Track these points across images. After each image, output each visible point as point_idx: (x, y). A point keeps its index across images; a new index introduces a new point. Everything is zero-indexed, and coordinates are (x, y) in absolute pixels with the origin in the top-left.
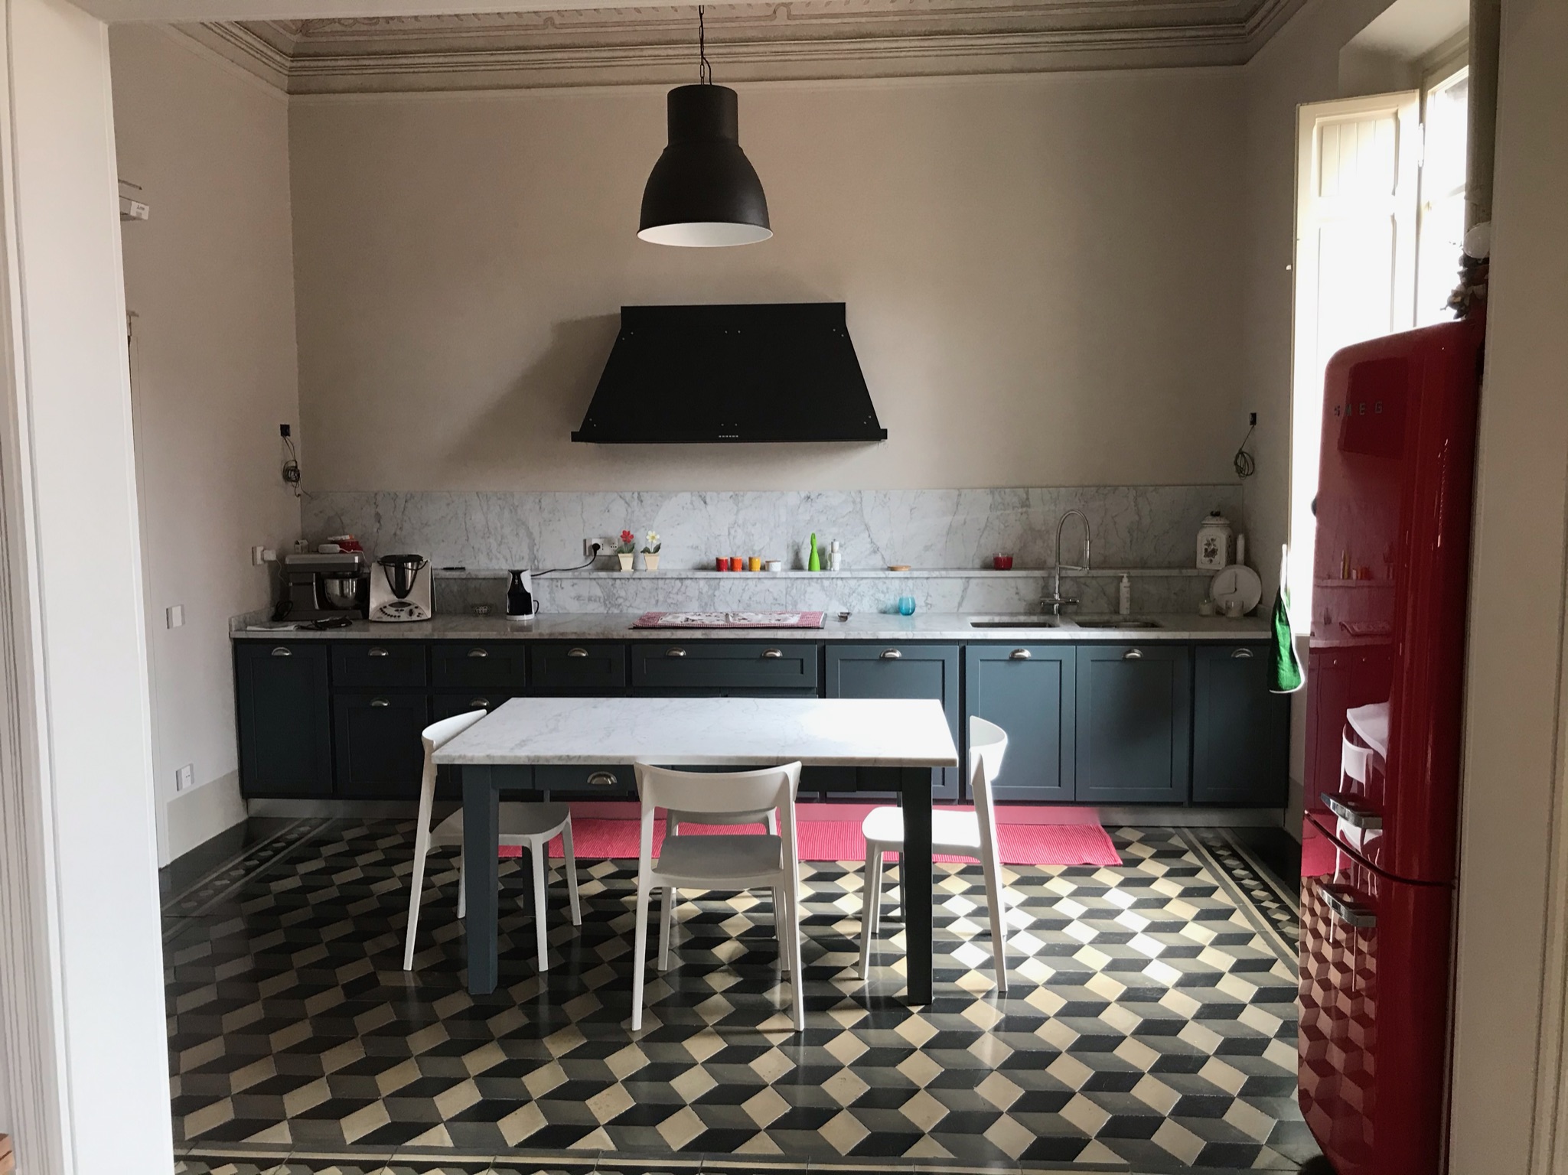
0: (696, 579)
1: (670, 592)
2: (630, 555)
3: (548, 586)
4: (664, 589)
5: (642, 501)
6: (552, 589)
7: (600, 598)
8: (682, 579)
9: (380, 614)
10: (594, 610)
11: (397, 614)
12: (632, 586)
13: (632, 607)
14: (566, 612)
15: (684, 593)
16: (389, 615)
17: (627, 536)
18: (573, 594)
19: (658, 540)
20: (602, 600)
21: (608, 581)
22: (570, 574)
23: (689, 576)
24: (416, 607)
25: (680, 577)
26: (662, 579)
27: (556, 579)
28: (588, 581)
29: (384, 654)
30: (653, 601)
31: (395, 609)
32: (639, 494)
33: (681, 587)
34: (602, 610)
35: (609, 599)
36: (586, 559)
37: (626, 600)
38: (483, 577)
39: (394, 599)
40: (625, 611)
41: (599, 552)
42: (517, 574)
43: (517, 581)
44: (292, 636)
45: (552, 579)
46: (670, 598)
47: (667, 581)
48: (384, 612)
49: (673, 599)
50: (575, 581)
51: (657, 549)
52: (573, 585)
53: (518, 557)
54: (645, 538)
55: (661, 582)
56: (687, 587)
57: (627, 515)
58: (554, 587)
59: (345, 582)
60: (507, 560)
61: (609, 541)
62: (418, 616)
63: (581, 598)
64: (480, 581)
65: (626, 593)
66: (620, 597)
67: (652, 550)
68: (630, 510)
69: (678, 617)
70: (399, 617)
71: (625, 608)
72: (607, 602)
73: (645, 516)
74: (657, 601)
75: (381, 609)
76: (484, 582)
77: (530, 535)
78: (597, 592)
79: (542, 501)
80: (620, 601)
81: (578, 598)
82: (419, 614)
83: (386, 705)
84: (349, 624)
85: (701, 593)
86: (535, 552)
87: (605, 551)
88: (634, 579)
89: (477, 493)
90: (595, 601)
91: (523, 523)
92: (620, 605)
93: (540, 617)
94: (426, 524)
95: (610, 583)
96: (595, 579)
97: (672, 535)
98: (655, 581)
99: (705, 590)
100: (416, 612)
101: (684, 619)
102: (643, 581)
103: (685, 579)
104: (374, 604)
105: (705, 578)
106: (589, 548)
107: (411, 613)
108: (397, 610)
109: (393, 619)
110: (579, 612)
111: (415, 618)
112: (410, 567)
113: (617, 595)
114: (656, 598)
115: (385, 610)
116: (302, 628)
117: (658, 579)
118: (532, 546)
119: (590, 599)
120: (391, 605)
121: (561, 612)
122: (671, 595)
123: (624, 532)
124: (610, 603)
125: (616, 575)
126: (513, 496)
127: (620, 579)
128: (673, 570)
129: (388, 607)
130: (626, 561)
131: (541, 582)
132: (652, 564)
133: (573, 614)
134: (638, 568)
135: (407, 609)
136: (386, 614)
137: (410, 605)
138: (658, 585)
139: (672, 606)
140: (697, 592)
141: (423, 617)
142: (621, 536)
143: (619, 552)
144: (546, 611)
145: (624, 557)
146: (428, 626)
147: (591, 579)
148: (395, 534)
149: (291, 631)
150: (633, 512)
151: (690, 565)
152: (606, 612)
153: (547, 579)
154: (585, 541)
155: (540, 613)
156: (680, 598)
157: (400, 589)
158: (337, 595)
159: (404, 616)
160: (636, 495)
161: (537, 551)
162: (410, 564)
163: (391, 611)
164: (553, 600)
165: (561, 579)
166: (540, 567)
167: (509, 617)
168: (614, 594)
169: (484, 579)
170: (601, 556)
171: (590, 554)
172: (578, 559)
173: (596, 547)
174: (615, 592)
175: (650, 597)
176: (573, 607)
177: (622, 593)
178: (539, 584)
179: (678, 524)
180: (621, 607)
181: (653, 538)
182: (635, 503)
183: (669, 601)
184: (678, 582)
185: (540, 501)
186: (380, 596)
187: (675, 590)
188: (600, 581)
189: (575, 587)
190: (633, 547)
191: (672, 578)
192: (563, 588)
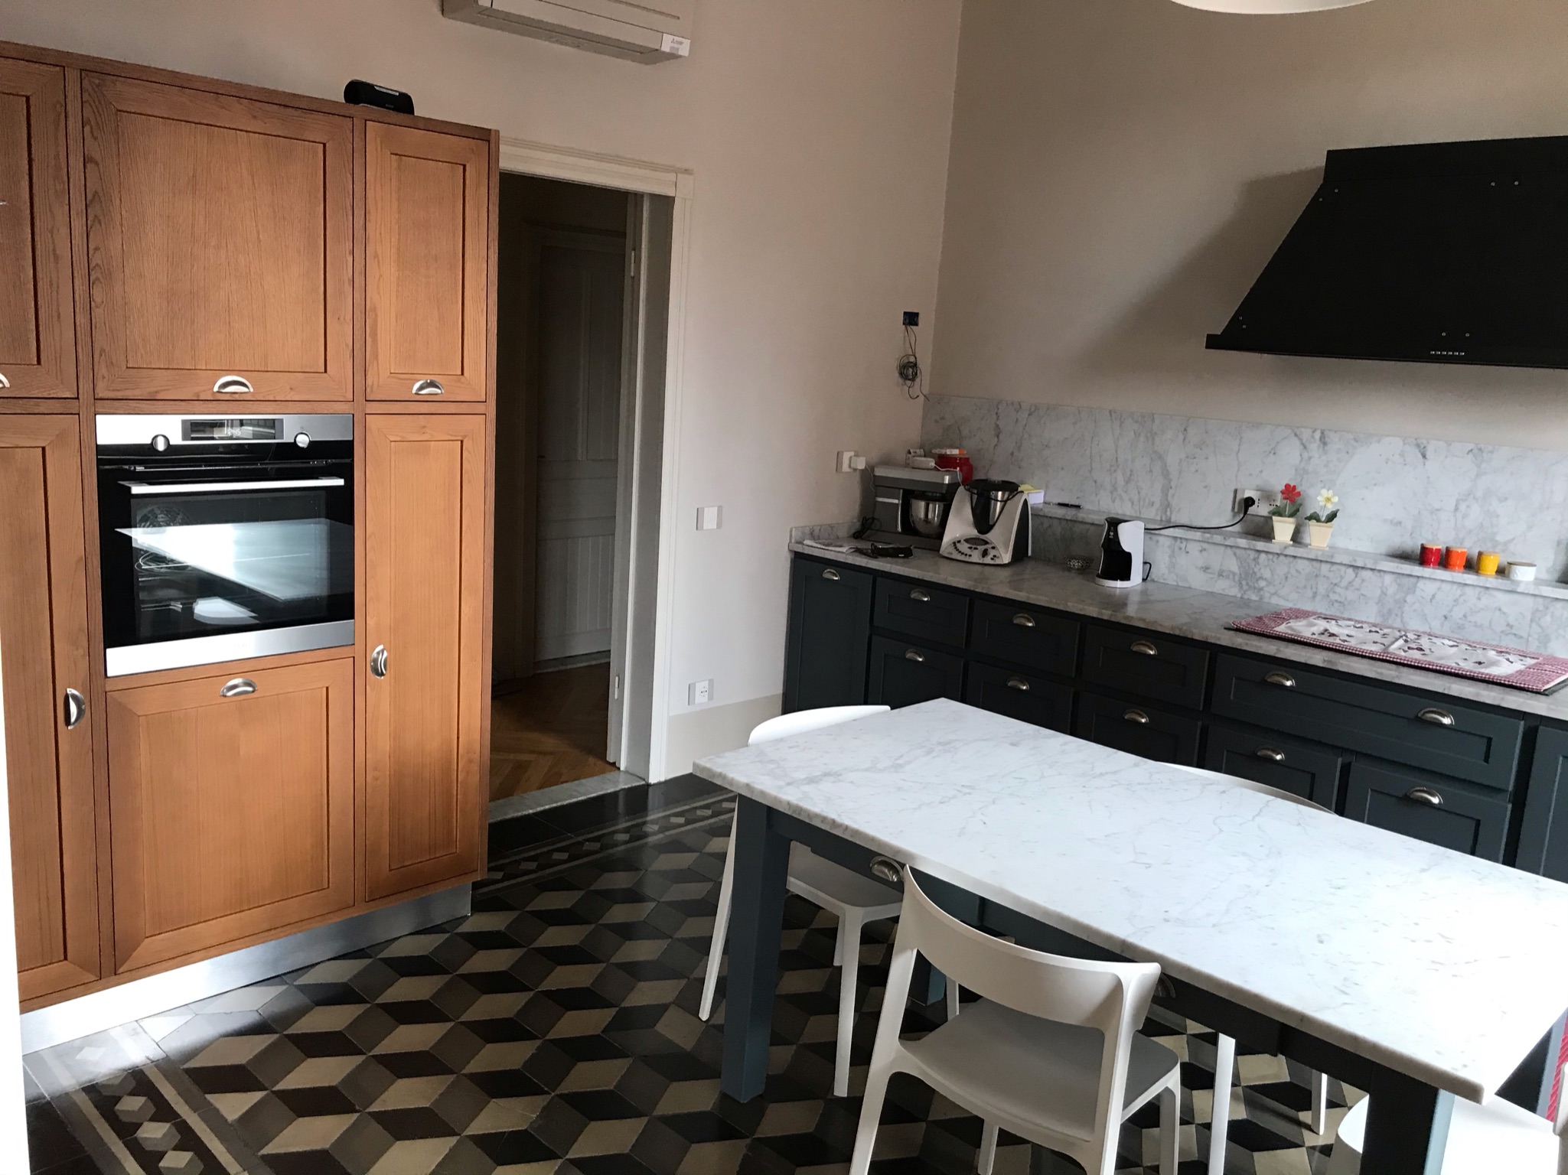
0: (1380, 571)
1: (1336, 584)
2: (1292, 520)
3: (1169, 547)
4: (1328, 578)
5: (1325, 444)
6: (1173, 552)
7: (1234, 574)
8: (1357, 567)
9: (952, 549)
10: (1223, 590)
11: (968, 552)
12: (1282, 567)
13: (1279, 596)
14: (1187, 585)
15: (1358, 589)
16: (960, 552)
17: (1290, 492)
18: (1200, 564)
19: (1335, 504)
20: (1237, 578)
21: (1249, 552)
22: (1198, 535)
23: (1369, 566)
24: (993, 548)
25: (1353, 564)
26: (1327, 562)
27: (1181, 538)
28: (1223, 548)
29: (926, 599)
30: (1310, 593)
31: (969, 545)
32: (1322, 433)
33: (1354, 580)
34: (1234, 591)
35: (1247, 577)
36: (1234, 516)
37: (1269, 583)
38: (1091, 522)
39: (973, 532)
40: (1266, 600)
41: (1252, 510)
42: (1114, 523)
43: (1112, 534)
44: (841, 558)
45: (1175, 538)
46: (1334, 592)
47: (1335, 567)
48: (956, 548)
49: (1340, 595)
50: (1205, 546)
51: (1332, 517)
52: (1201, 551)
53: (1147, 500)
54: (1320, 500)
55: (1325, 567)
56: (1363, 581)
57: (1301, 461)
58: (1176, 549)
59: (931, 506)
60: (1133, 503)
61: (1268, 496)
62: (992, 559)
63: (1209, 571)
64: (1088, 526)
65: (1272, 575)
66: (1261, 578)
67: (1323, 519)
68: (1305, 455)
69: (1315, 625)
70: (970, 556)
71: (1267, 595)
72: (1244, 583)
73: (1326, 466)
74: (1315, 595)
75: (954, 543)
76: (1092, 528)
77: (1166, 474)
78: (1233, 565)
79: (1188, 429)
80: (1262, 584)
81: (1206, 569)
82: (995, 556)
83: (920, 660)
84: (907, 553)
85: (1384, 593)
86: (1169, 499)
87: (1261, 509)
88: (1286, 556)
89: (1110, 412)
90: (1228, 577)
91: (1160, 457)
92: (1261, 589)
93: (1149, 585)
94: (1046, 446)
95: (1252, 557)
96: (1231, 547)
97: (1363, 499)
98: (1315, 564)
99: (1391, 590)
100: (992, 553)
101: (1322, 629)
102: (1300, 561)
103: (1363, 568)
104: (947, 539)
105: (1393, 573)
106: (1239, 503)
107: (985, 553)
108: (970, 548)
109: (962, 558)
110: (1203, 589)
111: (988, 560)
112: (999, 498)
113: (1258, 575)
114: (1314, 590)
115: (958, 545)
116: (859, 551)
117: (1321, 561)
118: (1166, 490)
119: (1221, 574)
120: (967, 541)
121: (1180, 584)
122: (1337, 590)
123: (1287, 486)
124: (1247, 584)
125: (1261, 545)
126: (1153, 420)
127: (1267, 553)
128: (1346, 551)
129: (962, 541)
130: (1283, 529)
131: (1161, 539)
132: (1318, 537)
133: (1196, 589)
134: (1307, 540)
135: (982, 548)
136: (958, 550)
137: (986, 543)
138: (1320, 570)
139: (1336, 605)
140: (1379, 592)
141: (998, 562)
142: (1282, 492)
143: (1274, 513)
144: (1162, 581)
145: (1277, 521)
146: (1004, 574)
147: (1227, 546)
148: (1012, 454)
149: (843, 553)
150: (1310, 458)
151: (1383, 549)
152: (1239, 595)
153: (1168, 536)
154: (1236, 491)
155: (1153, 581)
156: (1351, 595)
157: (983, 521)
158: (920, 519)
159: (976, 557)
160: (1318, 435)
161: (1173, 496)
162: (1000, 493)
163: (964, 547)
164: (1172, 566)
165: (1186, 540)
166: (1172, 520)
167: (1097, 579)
168: (1254, 573)
169: (1093, 524)
170: (1253, 515)
171: (1239, 512)
172: (1222, 514)
173: (1249, 502)
174: (1256, 570)
175: (1305, 587)
176: (1198, 581)
177: (1267, 574)
178: (1158, 541)
179: (1375, 485)
180: (1262, 593)
181: (1328, 500)
182: (1314, 446)
183: (1333, 597)
184: (1350, 570)
185: (1185, 430)
186: (959, 526)
187: (1344, 583)
188: (1238, 551)
189: (1204, 553)
190: (1298, 510)
191: (1341, 564)
192: (1188, 552)
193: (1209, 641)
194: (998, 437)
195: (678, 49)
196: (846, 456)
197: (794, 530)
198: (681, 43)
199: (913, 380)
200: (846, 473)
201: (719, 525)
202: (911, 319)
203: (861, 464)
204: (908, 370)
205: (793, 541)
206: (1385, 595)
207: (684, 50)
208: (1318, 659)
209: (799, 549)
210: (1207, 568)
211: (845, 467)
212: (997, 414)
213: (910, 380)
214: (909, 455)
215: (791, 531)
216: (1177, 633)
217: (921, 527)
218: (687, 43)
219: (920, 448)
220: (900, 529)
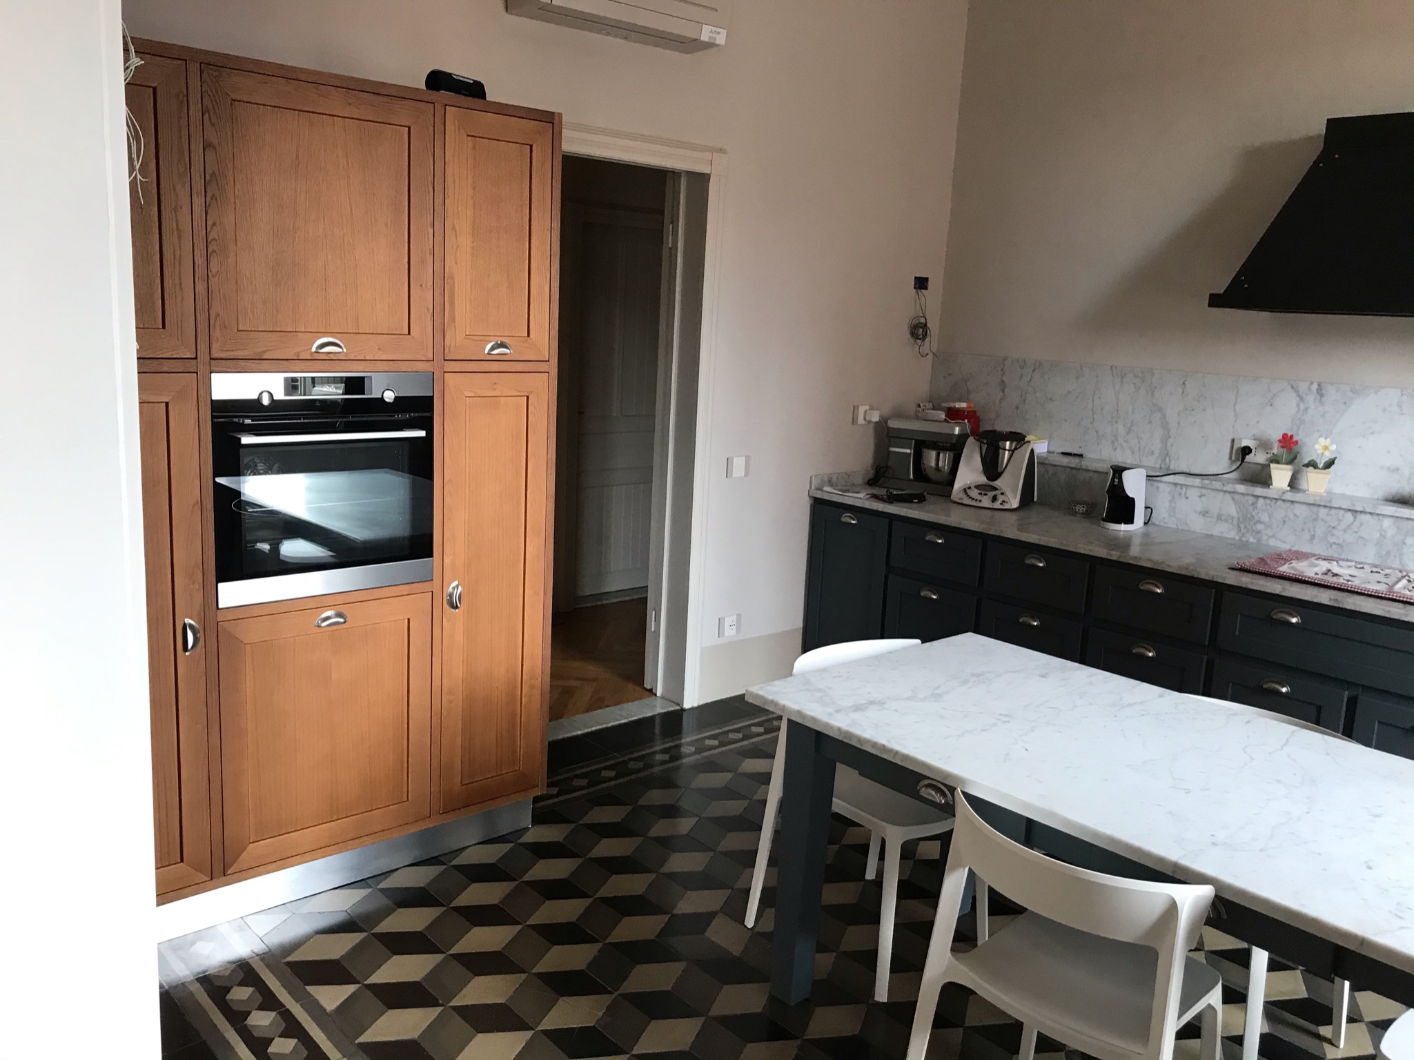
0: (1378, 515)
1: (1333, 528)
2: (1289, 467)
3: (1169, 493)
4: (1326, 522)
5: (1322, 396)
6: (1173, 498)
7: (1233, 518)
8: (1356, 511)
9: (962, 495)
10: (1222, 532)
11: (979, 497)
12: (1280, 511)
13: (1276, 538)
14: (1186, 528)
15: (1356, 532)
16: (970, 498)
17: (1288, 441)
18: (1199, 508)
19: (1332, 452)
20: (1235, 522)
21: (1247, 497)
22: (1197, 481)
23: (1368, 510)
24: (1002, 494)
25: (1351, 508)
26: (1325, 506)
27: (1181, 485)
28: (1221, 494)
29: (940, 541)
30: (1307, 536)
31: (979, 491)
32: (1319, 385)
33: (1353, 523)
34: (1232, 534)
35: (1245, 521)
36: (1231, 464)
37: (1268, 526)
38: (1093, 468)
39: (983, 479)
40: (1264, 542)
41: (1248, 458)
42: (1118, 471)
43: (1117, 480)
44: (858, 503)
45: (1176, 484)
46: (1333, 535)
47: (1333, 511)
48: (966, 493)
49: (1338, 537)
50: (1204, 491)
51: (1329, 464)
52: (1200, 496)
53: (1147, 450)
54: (1317, 447)
55: (1323, 511)
56: (1361, 524)
57: (1298, 411)
58: (1177, 495)
59: (941, 455)
60: (1133, 453)
61: (1264, 445)
62: (1001, 504)
63: (1208, 515)
64: (1091, 474)
65: (1270, 518)
66: (1259, 522)
67: (1321, 466)
68: (1302, 406)
69: (1316, 566)
70: (980, 501)
71: (1265, 538)
72: (1242, 526)
73: (1323, 416)
74: (1313, 537)
75: (965, 489)
76: (1096, 475)
77: (1165, 426)
78: (1232, 510)
79: (1186, 383)
80: (1260, 527)
81: (1205, 513)
82: (1004, 501)
83: (935, 597)
84: (921, 499)
85: (1383, 536)
86: (1168, 448)
87: (1258, 457)
88: (1284, 500)
89: (1111, 367)
90: (1226, 521)
91: (1160, 410)
92: (1259, 532)
93: (1150, 528)
94: (1050, 399)
95: (1250, 502)
96: (1230, 492)
97: (1360, 447)
98: (1315, 509)
99: (1390, 533)
100: (1001, 498)
101: (1324, 569)
102: (1297, 506)
103: (1361, 512)
104: (958, 484)
105: (1392, 516)
106: (1237, 450)
107: (994, 499)
108: (980, 494)
109: (974, 503)
110: (1203, 532)
111: (997, 505)
112: (1007, 447)
113: (1256, 518)
114: (1313, 533)
115: (968, 491)
116: (875, 497)
117: (1319, 505)
118: (1165, 439)
119: (1219, 518)
120: (977, 487)
121: (1180, 528)
122: (1335, 532)
123: (1285, 436)
124: (1245, 527)
125: (1259, 491)
126: (1153, 374)
127: (1265, 498)
128: (1343, 496)
129: (973, 488)
130: (1281, 476)
131: (1162, 486)
132: (1315, 483)
133: (1194, 532)
134: (1303, 485)
135: (991, 494)
136: (968, 496)
137: (995, 489)
138: (1317, 514)
139: (1334, 547)
140: (1377, 535)
141: (1007, 506)
142: (1280, 441)
143: (1272, 461)
144: (1162, 524)
145: (1275, 469)
146: (1012, 518)
147: (1225, 492)
148: (1017, 408)
149: (861, 498)
150: (1306, 409)
151: (1381, 494)
152: (1237, 538)
153: (1169, 483)
154: (1233, 441)
155: (1154, 524)
156: (1349, 537)
157: (992, 469)
158: (931, 467)
159: (986, 502)
160: (1315, 386)
161: (1172, 445)
162: (1008, 443)
163: (974, 493)
164: (1172, 511)
165: (1186, 486)
166: (1172, 467)
167: (1102, 522)
168: (1253, 517)
169: (1096, 472)
170: (1250, 463)
171: (1237, 460)
172: (1219, 461)
173: (1246, 451)
174: (1254, 514)
175: (1303, 530)
176: (1198, 525)
177: (1264, 517)
178: (1158, 488)
179: (1372, 433)
180: (1259, 535)
181: (1326, 448)
182: (1311, 399)
183: (1332, 540)
184: (1349, 515)
185: (1184, 384)
186: (969, 473)
187: (1342, 526)
188: (1237, 497)
189: (1203, 498)
190: (1295, 458)
191: (1340, 508)
192: (1187, 498)
193: (1215, 579)
194: (1003, 391)
195: (715, 38)
196: (862, 409)
197: (813, 477)
198: (719, 33)
199: (923, 339)
200: (861, 425)
201: (746, 474)
202: (921, 283)
203: (875, 417)
204: (919, 331)
205: (813, 487)
206: (1385, 538)
207: (721, 39)
208: (1324, 597)
209: (819, 495)
210: (1207, 512)
211: (861, 420)
212: (1002, 370)
213: (920, 339)
214: (918, 409)
215: (811, 478)
216: (1183, 572)
217: (933, 475)
218: (724, 32)
219: (929, 402)
220: (912, 477)
